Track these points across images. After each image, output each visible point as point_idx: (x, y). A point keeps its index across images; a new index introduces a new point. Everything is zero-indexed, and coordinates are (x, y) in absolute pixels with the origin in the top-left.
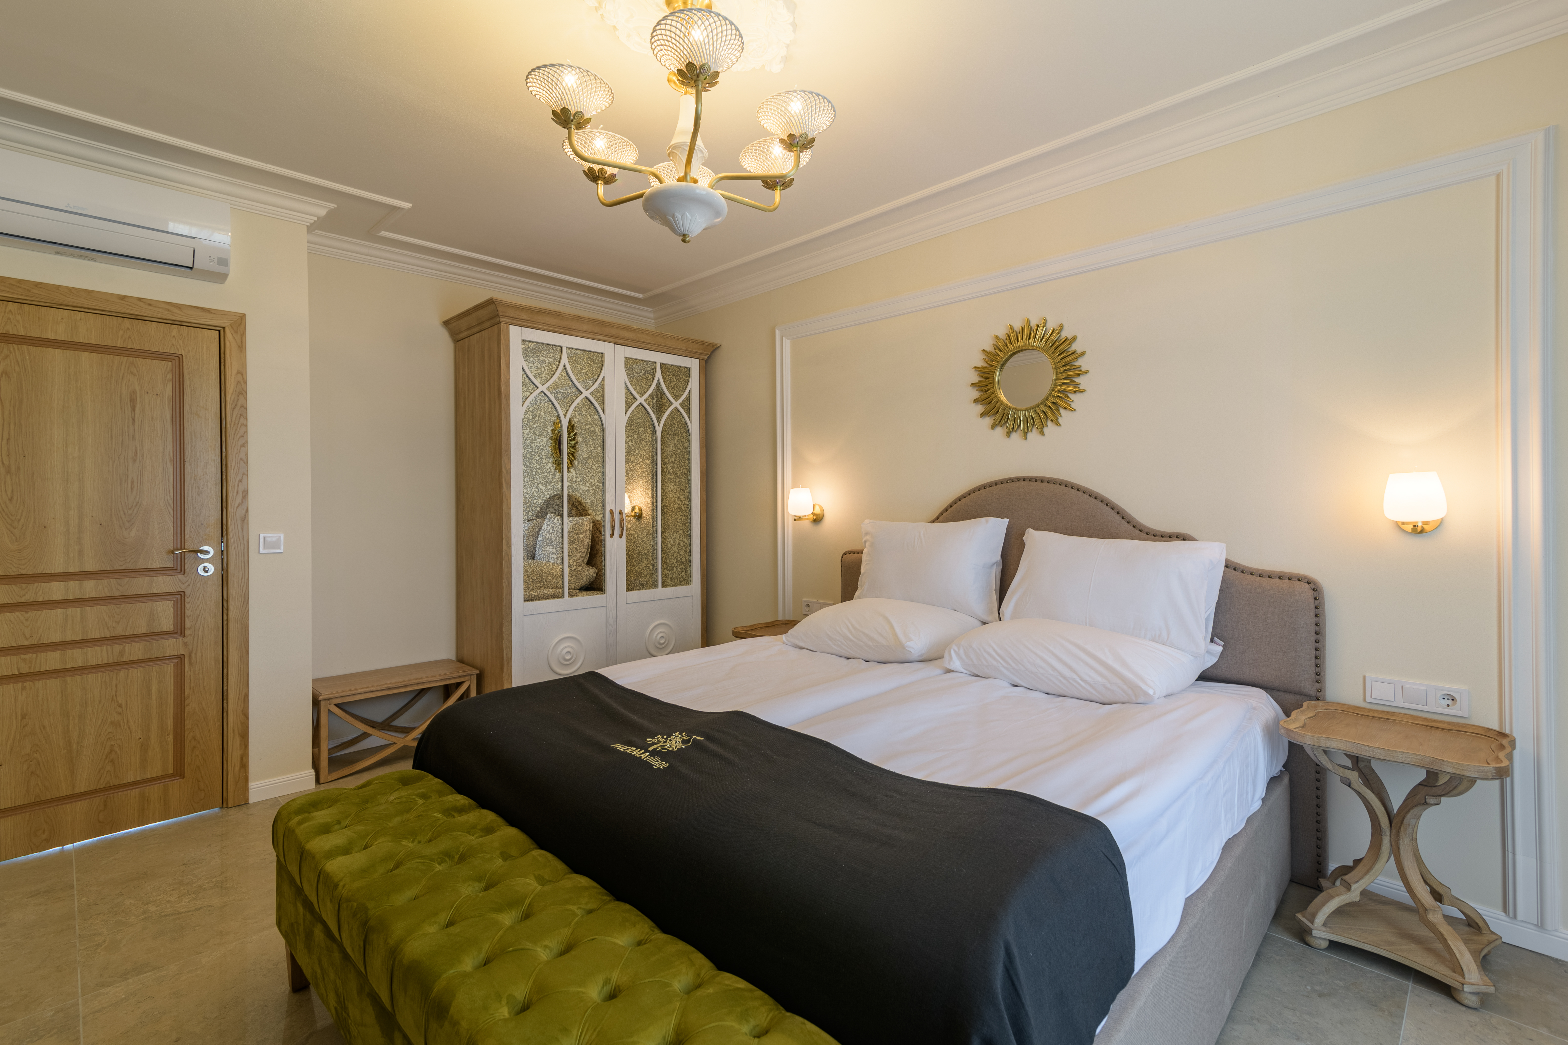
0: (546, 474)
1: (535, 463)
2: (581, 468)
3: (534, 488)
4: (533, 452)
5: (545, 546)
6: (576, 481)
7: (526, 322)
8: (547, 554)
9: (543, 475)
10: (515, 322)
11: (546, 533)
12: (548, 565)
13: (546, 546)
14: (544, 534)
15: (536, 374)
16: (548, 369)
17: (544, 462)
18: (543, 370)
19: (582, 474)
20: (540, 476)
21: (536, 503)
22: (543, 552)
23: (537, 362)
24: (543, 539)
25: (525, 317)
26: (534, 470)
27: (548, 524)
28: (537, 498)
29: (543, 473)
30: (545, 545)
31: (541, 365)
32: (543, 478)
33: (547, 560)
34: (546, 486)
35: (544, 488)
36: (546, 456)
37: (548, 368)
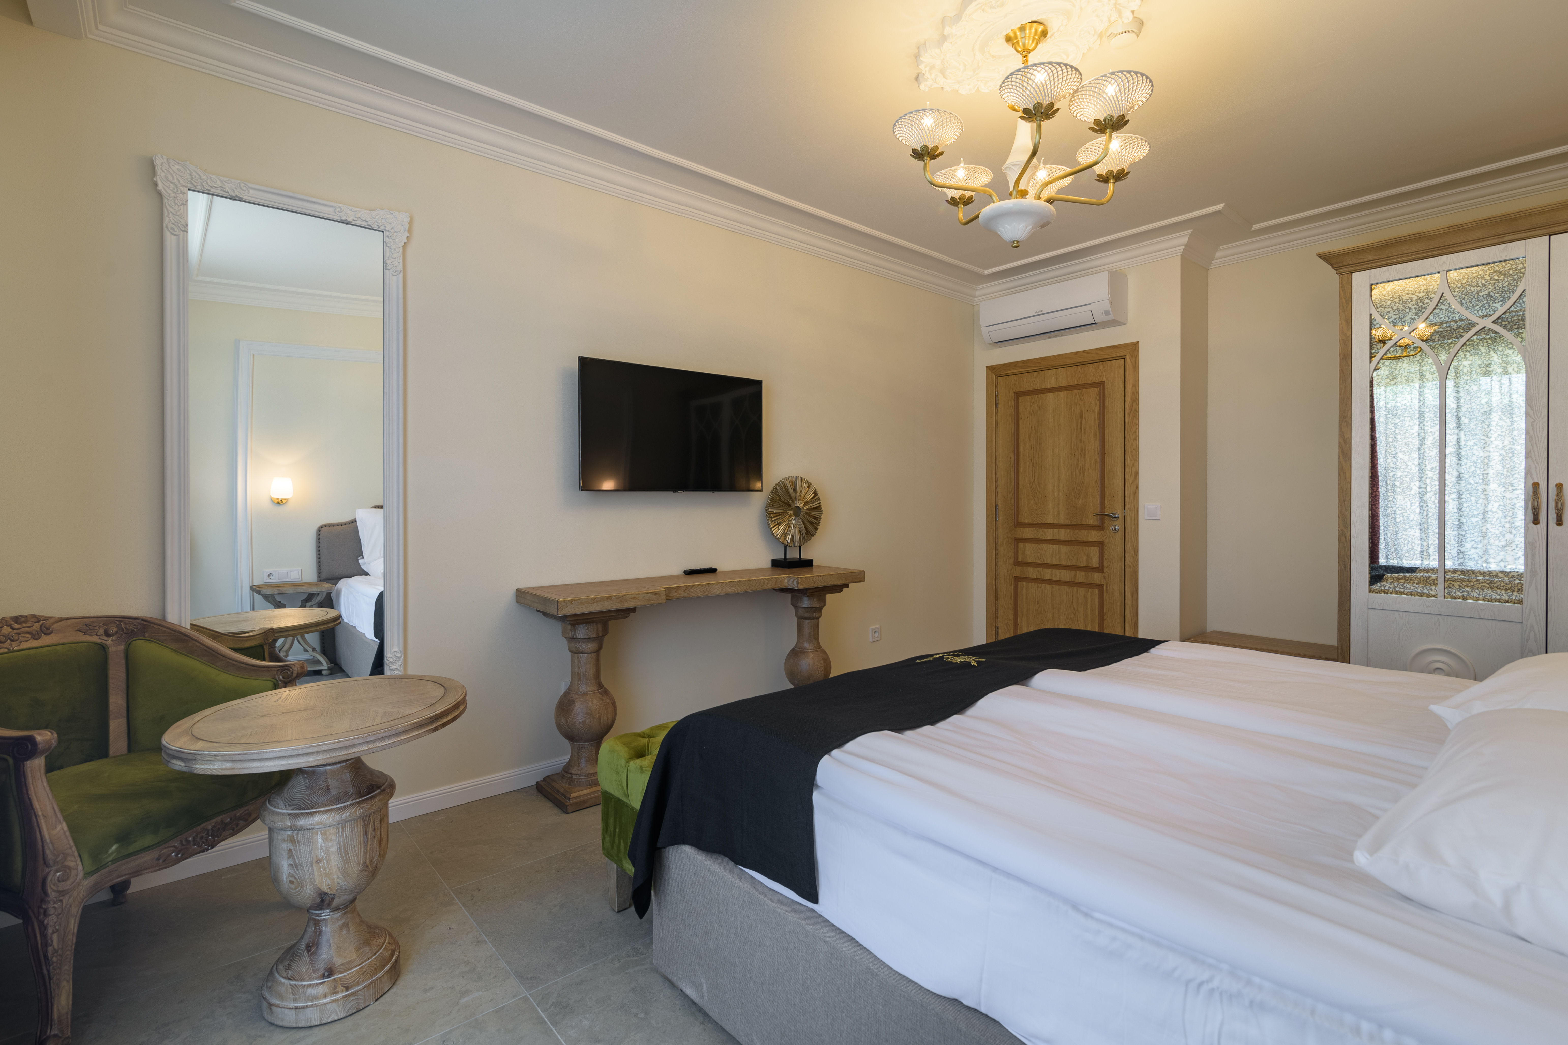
0: (1410, 439)
1: (1393, 428)
2: (1475, 427)
3: (1390, 458)
4: (1389, 414)
5: (1406, 529)
6: (1465, 445)
7: (1375, 262)
8: (1410, 539)
9: (1405, 441)
10: (1357, 268)
11: (1408, 512)
12: (1412, 553)
13: (1409, 530)
14: (1405, 514)
15: (1395, 319)
16: (1415, 308)
17: (1406, 425)
18: (1408, 310)
19: (1476, 434)
20: (1401, 443)
21: (1393, 476)
22: (1404, 536)
23: (1397, 304)
24: (1404, 519)
25: (1371, 257)
26: (1391, 436)
27: (1413, 501)
28: (1394, 470)
29: (1405, 438)
30: (1407, 527)
31: (1404, 306)
32: (1405, 444)
33: (1410, 547)
34: (1410, 454)
35: (1407, 457)
36: (1410, 417)
37: (1416, 306)
